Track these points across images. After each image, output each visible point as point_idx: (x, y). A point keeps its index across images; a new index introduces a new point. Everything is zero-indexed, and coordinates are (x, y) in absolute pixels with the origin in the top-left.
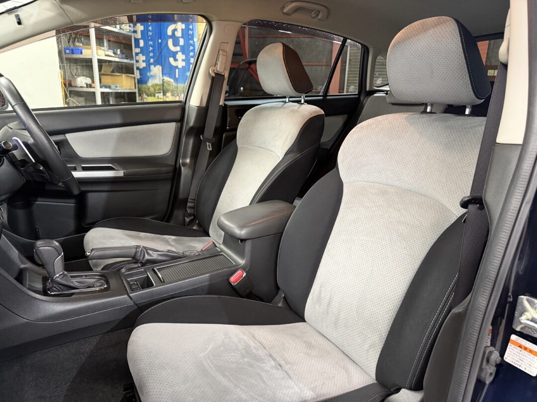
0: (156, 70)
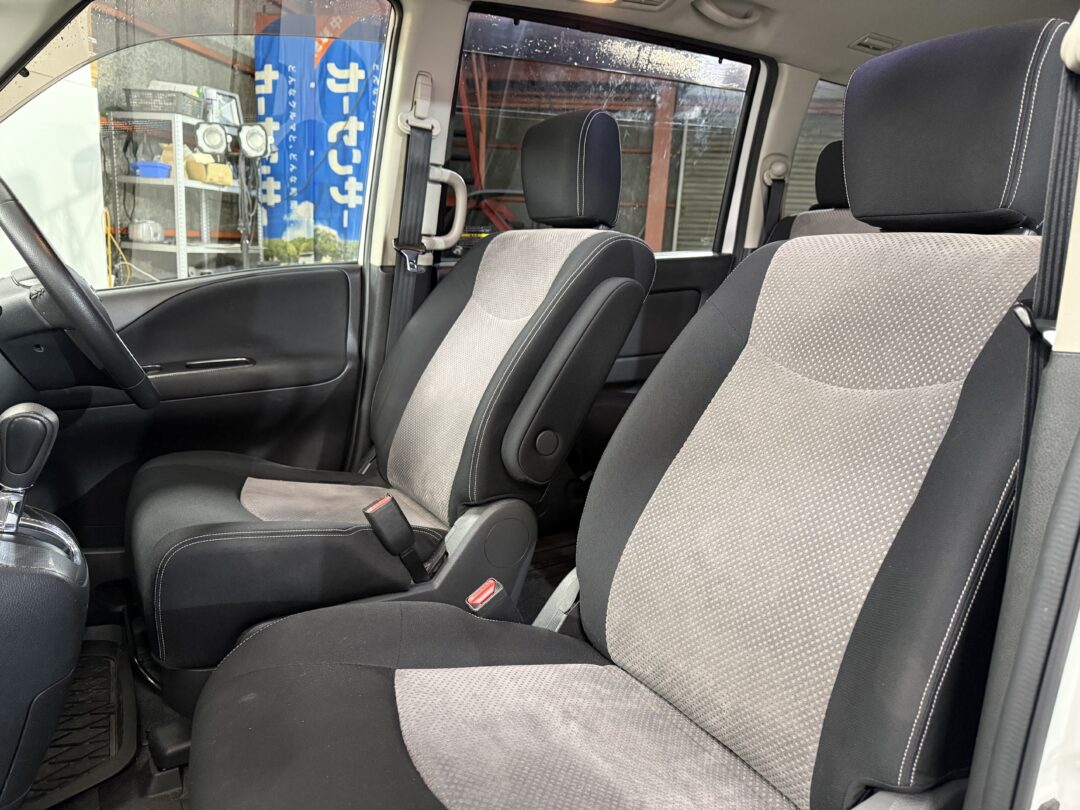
0: (302, 210)
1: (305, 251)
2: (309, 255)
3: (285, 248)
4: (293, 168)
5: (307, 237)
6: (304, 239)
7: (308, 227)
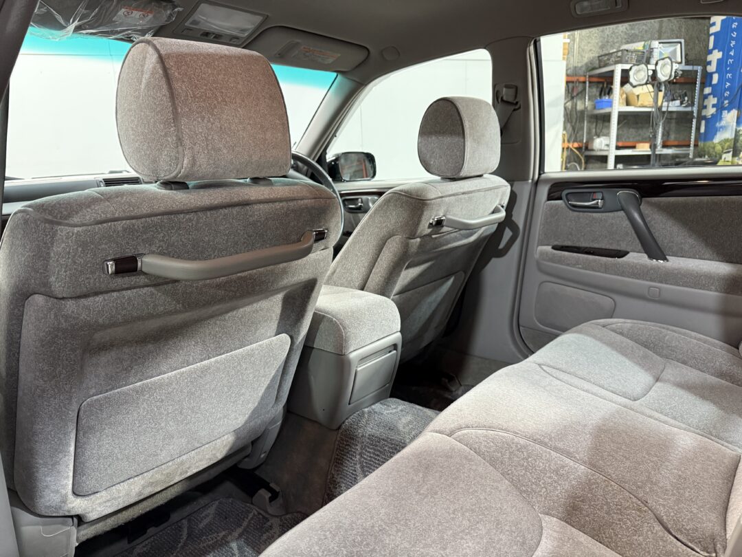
0: (730, 117)
1: (727, 149)
2: (729, 152)
3: (714, 148)
4: (728, 84)
5: (730, 138)
6: (728, 139)
7: (732, 130)
